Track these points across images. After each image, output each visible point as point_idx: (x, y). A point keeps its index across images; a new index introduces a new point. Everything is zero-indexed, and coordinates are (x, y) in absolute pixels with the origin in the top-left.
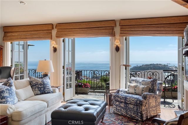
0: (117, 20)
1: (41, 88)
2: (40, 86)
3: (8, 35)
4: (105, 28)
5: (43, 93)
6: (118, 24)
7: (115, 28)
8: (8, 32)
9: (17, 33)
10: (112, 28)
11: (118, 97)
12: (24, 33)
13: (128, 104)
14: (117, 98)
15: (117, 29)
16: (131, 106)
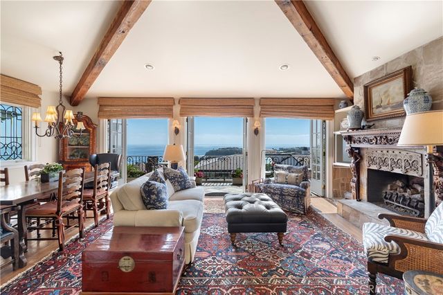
0: (257, 99)
1: (181, 182)
2: (180, 180)
3: (105, 110)
4: (243, 106)
5: (184, 188)
6: (257, 103)
7: (254, 108)
8: (105, 106)
9: (121, 107)
10: (252, 107)
11: (271, 188)
12: (132, 108)
13: (285, 195)
14: (269, 189)
15: (257, 109)
16: (290, 198)
